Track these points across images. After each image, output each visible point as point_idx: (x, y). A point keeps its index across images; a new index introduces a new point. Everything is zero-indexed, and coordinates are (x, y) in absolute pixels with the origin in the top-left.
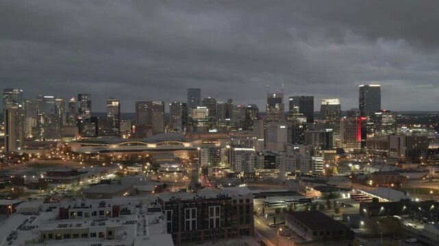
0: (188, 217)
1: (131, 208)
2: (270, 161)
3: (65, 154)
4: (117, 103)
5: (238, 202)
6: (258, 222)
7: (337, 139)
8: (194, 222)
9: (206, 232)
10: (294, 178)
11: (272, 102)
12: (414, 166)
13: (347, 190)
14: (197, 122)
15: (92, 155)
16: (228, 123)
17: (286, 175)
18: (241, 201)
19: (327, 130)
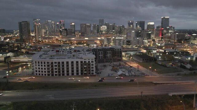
0: (100, 55)
1: (81, 50)
2: (129, 43)
3: (56, 41)
4: (74, 24)
5: (117, 50)
6: (124, 58)
7: (152, 36)
8: (102, 56)
9: (106, 60)
10: (137, 48)
11: (130, 24)
12: (180, 44)
13: (155, 50)
14: (102, 32)
15: (66, 41)
16: (114, 32)
17: (134, 47)
18: (118, 50)
19: (149, 32)
